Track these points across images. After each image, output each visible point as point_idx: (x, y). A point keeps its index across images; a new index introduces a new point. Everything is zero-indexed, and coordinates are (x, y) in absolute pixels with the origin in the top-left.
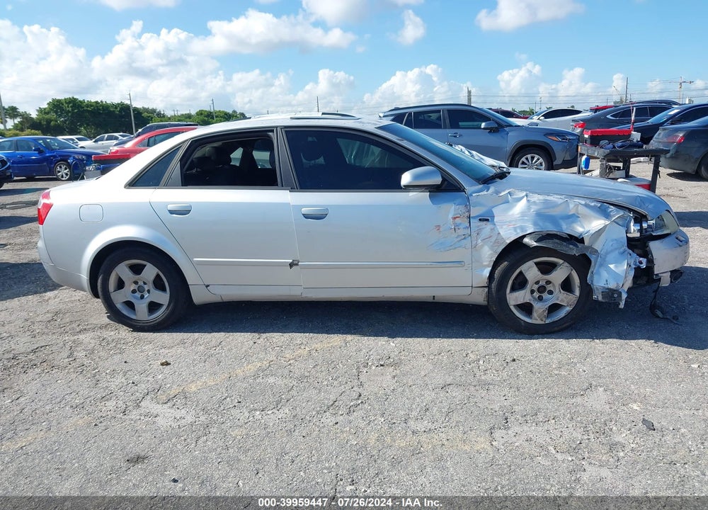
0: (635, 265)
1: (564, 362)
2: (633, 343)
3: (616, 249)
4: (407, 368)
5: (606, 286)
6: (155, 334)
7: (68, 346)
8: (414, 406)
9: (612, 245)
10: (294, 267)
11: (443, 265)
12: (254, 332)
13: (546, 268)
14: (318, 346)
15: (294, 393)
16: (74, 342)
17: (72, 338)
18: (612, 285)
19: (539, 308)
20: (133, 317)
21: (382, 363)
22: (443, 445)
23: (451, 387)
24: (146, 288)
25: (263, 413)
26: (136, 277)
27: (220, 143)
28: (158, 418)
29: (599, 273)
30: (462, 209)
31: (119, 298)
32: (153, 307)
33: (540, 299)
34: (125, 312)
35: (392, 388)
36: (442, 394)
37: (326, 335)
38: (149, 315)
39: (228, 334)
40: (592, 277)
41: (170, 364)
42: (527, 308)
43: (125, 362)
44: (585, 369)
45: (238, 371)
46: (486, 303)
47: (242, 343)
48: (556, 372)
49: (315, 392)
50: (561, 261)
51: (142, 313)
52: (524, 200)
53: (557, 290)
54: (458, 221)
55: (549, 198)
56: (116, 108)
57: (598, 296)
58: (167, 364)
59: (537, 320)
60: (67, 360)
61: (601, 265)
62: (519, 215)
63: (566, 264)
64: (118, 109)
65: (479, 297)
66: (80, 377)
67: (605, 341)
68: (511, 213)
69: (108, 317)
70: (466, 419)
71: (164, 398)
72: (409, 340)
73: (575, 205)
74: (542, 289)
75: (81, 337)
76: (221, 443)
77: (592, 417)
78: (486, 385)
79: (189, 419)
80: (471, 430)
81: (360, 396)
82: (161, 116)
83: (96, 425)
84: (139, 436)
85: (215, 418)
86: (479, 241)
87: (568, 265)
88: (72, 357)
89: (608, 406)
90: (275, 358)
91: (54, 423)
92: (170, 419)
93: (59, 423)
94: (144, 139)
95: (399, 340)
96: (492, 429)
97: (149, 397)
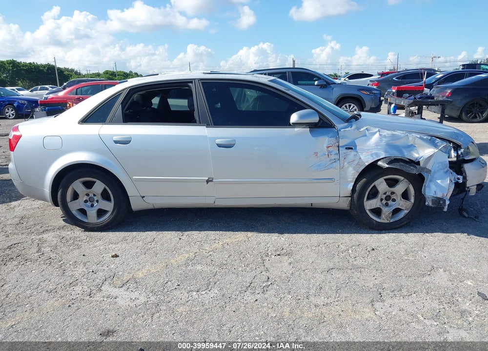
0: (455, 180)
1: (409, 250)
2: (453, 235)
3: (441, 169)
4: (298, 257)
5: (435, 196)
6: (103, 233)
7: (35, 243)
8: (311, 286)
9: (438, 167)
10: (210, 183)
11: (319, 181)
12: (178, 231)
13: (392, 183)
14: (228, 240)
15: (218, 277)
16: (40, 240)
17: (38, 237)
18: (439, 195)
19: (387, 212)
20: (85, 220)
21: (279, 253)
22: (340, 315)
23: (334, 271)
24: (96, 198)
25: (198, 293)
26: (88, 191)
27: (144, 92)
28: (117, 299)
29: (429, 187)
30: (333, 140)
31: (74, 206)
32: (101, 213)
33: (387, 205)
34: (79, 217)
35: (291, 272)
36: (329, 276)
37: (232, 232)
38: (97, 219)
39: (158, 233)
40: (425, 189)
41: (119, 256)
42: (377, 212)
43: (84, 255)
44: (425, 255)
45: (172, 261)
46: (349, 208)
47: (171, 239)
48: (406, 258)
49: (234, 276)
50: (402, 178)
51: (92, 217)
52: (377, 134)
53: (399, 199)
54: (330, 149)
55: (395, 133)
56: (44, 68)
57: (429, 203)
58: (116, 256)
59: (384, 220)
60: (37, 254)
61: (431, 181)
62: (374, 145)
63: (406, 180)
64: (46, 69)
65: (344, 204)
66: (50, 268)
67: (433, 234)
68: (368, 143)
69: (64, 220)
70: (351, 295)
71: (119, 283)
72: (294, 235)
73: (413, 138)
74: (388, 198)
75: (45, 236)
76: (171, 318)
77: (442, 292)
78: (358, 268)
79: (142, 299)
80: (357, 303)
81: (269, 278)
82: (77, 74)
83: (69, 306)
84: (106, 314)
85: (162, 298)
86: (346, 163)
87: (407, 181)
88: (40, 252)
89: (450, 283)
90: (198, 250)
91: (36, 305)
92: (127, 300)
93: (39, 305)
94: (73, 89)
95: (286, 235)
96: (372, 301)
97: (107, 283)
